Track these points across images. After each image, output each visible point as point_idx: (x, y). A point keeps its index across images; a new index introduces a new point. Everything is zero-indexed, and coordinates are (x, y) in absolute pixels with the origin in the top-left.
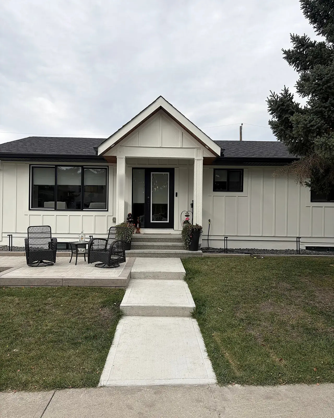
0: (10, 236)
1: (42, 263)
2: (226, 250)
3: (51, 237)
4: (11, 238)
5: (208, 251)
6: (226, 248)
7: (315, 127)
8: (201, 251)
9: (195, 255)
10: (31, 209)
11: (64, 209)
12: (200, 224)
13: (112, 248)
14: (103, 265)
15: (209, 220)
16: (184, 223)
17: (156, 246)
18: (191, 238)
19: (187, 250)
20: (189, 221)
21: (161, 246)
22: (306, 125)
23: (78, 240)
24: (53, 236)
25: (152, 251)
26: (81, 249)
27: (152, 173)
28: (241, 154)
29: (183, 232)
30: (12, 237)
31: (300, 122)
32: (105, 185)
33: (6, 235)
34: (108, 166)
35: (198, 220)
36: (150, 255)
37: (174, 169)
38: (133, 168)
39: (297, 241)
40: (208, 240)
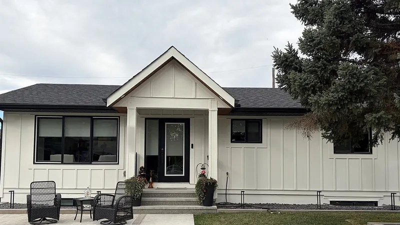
0: (12, 193)
1: (45, 221)
2: (242, 206)
3: (55, 193)
4: (12, 194)
5: (225, 206)
6: (243, 203)
7: (310, 86)
8: (216, 207)
9: (209, 211)
10: (35, 162)
11: (72, 162)
12: (215, 178)
13: (118, 204)
14: (110, 222)
15: (227, 173)
16: (200, 176)
17: (168, 201)
18: (204, 193)
19: (201, 205)
20: (205, 174)
21: (174, 201)
22: (302, 83)
23: (83, 196)
24: (57, 192)
25: (164, 207)
26: (86, 205)
27: (166, 123)
28: (260, 104)
29: (196, 186)
30: (14, 193)
31: (296, 80)
32: (116, 136)
33: (7, 191)
34: (119, 117)
35: (213, 174)
36: (161, 211)
37: (189, 119)
38: (146, 119)
39: (318, 195)
40: (226, 194)
